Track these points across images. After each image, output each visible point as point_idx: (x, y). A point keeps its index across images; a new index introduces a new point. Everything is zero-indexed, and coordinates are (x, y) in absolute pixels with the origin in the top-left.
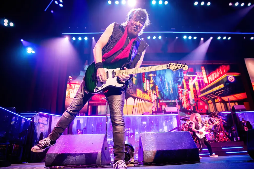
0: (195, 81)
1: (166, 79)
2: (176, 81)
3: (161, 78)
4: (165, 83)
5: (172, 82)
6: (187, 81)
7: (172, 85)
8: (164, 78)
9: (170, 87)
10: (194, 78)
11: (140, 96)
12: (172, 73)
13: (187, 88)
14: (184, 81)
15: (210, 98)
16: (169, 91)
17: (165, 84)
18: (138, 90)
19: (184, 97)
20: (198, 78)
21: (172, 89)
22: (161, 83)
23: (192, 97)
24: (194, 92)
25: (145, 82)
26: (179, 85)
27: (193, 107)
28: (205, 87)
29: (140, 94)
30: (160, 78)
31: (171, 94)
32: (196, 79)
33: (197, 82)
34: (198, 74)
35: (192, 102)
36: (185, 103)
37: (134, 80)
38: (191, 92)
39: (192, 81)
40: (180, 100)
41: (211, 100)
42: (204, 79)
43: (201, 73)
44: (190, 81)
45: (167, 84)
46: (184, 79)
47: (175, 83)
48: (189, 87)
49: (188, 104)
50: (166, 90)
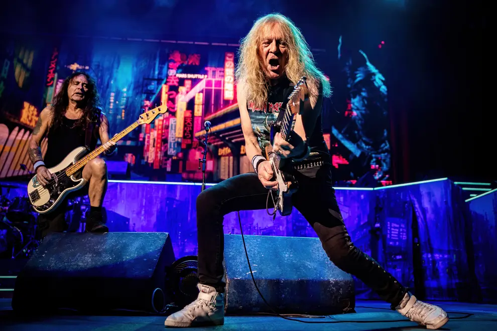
0: (197, 94)
1: (116, 80)
2: (143, 87)
3: (102, 78)
4: (108, 90)
5: (128, 90)
6: (174, 89)
7: (128, 98)
8: (108, 76)
9: (119, 102)
10: (195, 82)
11: (28, 123)
12: (137, 66)
13: (168, 111)
14: (165, 88)
15: (230, 140)
16: (115, 115)
17: (107, 93)
18: (26, 105)
19: (154, 134)
20: (209, 83)
21: (123, 111)
23: (177, 136)
24: (185, 121)
25: (52, 85)
26: (148, 99)
27: (173, 161)
28: (221, 109)
29: (30, 115)
30: (97, 76)
31: (118, 122)
32: (201, 86)
33: (201, 94)
34: (210, 73)
35: (172, 150)
36: (152, 149)
37: (20, 75)
38: (175, 122)
39: (188, 90)
40: (141, 141)
41: (229, 147)
42: (225, 88)
43: (219, 69)
44: (182, 92)
45: (113, 94)
46: (166, 84)
47: (137, 94)
48: (174, 108)
49: (161, 153)
50: (107, 110)
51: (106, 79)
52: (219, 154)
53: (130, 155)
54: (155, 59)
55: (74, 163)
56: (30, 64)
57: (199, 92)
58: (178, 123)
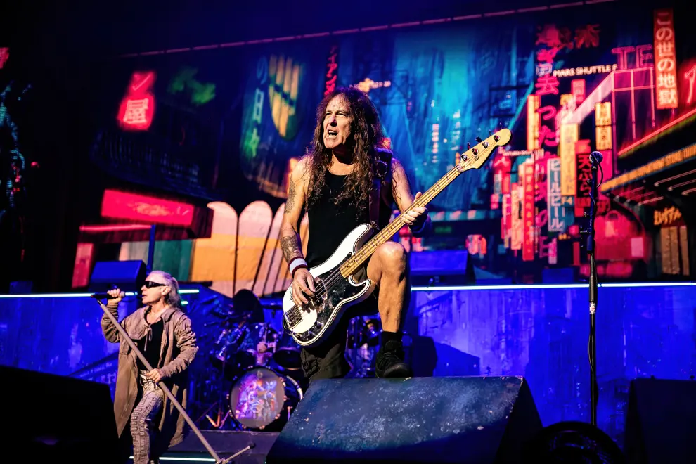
0: (600, 105)
1: (439, 99)
2: (491, 106)
3: (414, 99)
4: (427, 120)
5: (463, 115)
6: (551, 102)
7: (464, 130)
8: (426, 95)
9: (449, 139)
10: (592, 82)
12: (475, 68)
13: (543, 146)
14: (532, 102)
16: (443, 165)
17: (425, 126)
19: (519, 193)
20: (621, 80)
21: (458, 155)
22: (410, 124)
23: (564, 193)
24: (578, 163)
27: (561, 244)
28: (653, 130)
30: (405, 97)
32: (607, 87)
33: (608, 105)
34: (624, 59)
35: (555, 221)
36: (517, 224)
37: (282, 115)
38: (559, 166)
39: (580, 99)
40: (494, 210)
41: (676, 207)
42: (659, 85)
43: (643, 47)
44: (567, 104)
45: (436, 127)
46: (533, 93)
47: (480, 119)
48: (554, 139)
49: (534, 230)
50: (429, 158)
51: (422, 99)
52: (656, 223)
53: (476, 237)
54: (509, 49)
55: (353, 254)
56: (294, 94)
57: (603, 102)
58: (564, 167)
